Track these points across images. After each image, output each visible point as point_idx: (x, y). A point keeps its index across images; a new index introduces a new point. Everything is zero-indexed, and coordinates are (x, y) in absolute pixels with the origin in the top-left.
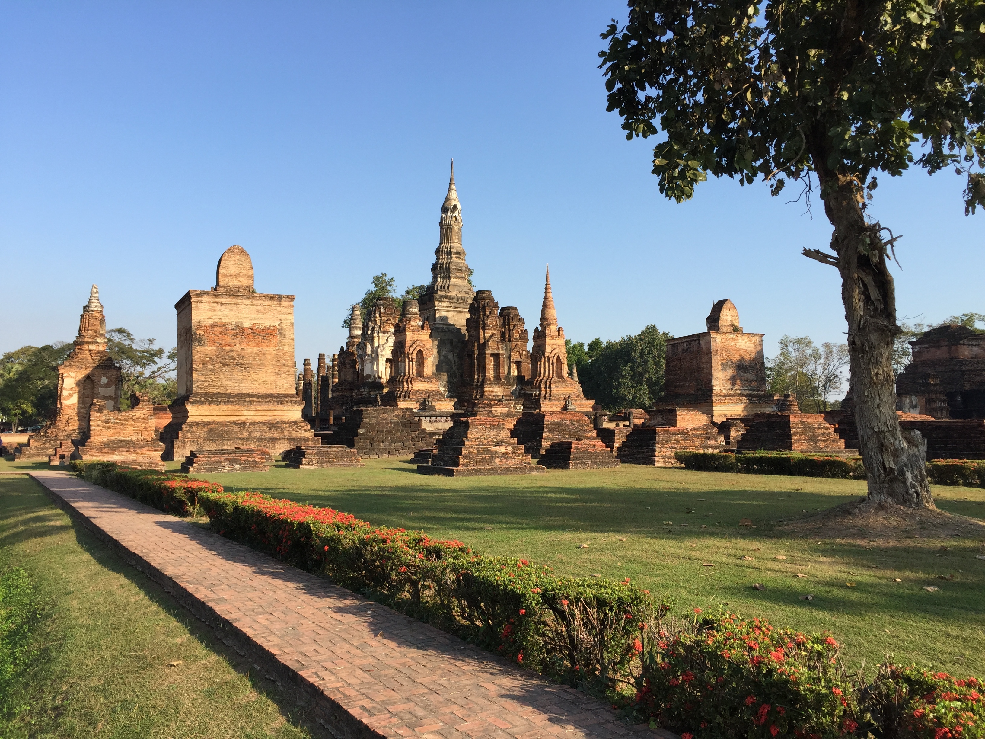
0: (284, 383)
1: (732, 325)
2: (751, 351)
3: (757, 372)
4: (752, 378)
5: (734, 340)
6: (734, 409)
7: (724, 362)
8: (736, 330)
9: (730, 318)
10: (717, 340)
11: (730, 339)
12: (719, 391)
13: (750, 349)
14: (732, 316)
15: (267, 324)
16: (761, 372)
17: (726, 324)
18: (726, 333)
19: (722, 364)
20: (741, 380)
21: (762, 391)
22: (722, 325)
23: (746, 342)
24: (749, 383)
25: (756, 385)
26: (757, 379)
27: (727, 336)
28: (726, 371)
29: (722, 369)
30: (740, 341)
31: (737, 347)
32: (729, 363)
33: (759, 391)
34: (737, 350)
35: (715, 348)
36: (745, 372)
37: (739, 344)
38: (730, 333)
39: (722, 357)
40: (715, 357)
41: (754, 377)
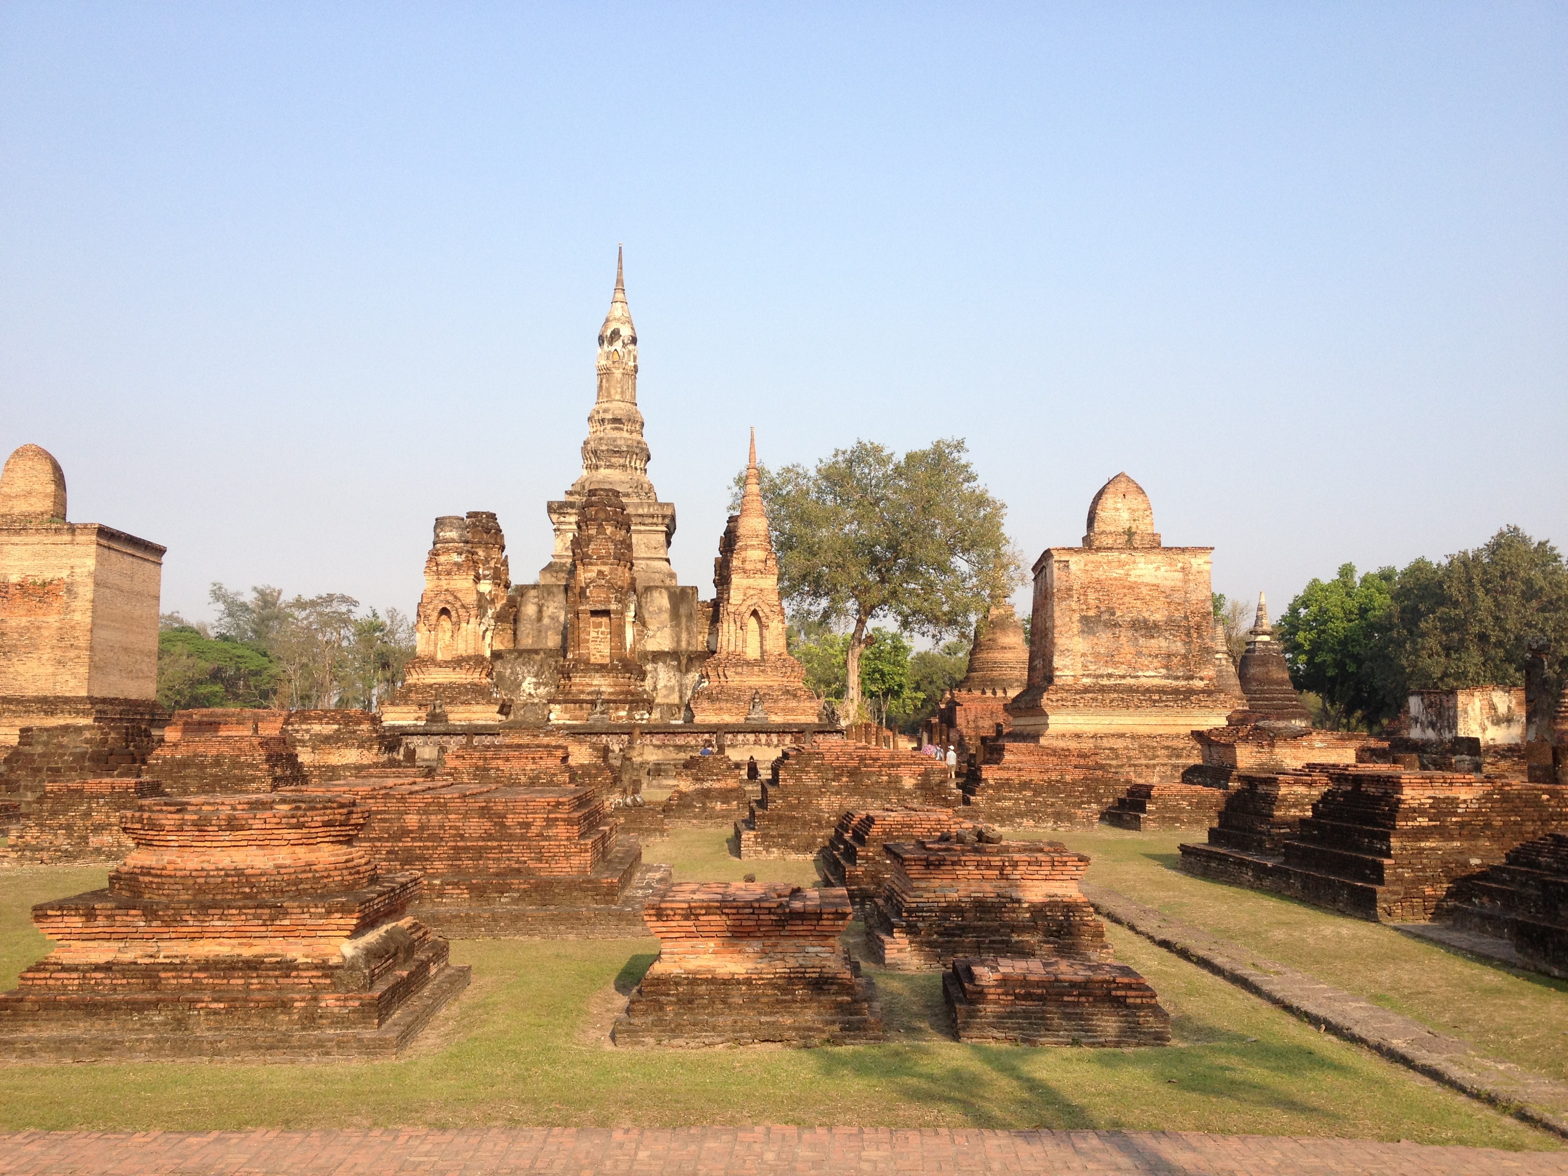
0: (68, 677)
1: (1133, 532)
2: (1172, 589)
3: (1188, 635)
5: (1122, 564)
6: (1106, 720)
7: (1091, 613)
8: (1137, 541)
9: (1125, 515)
10: (1073, 567)
11: (1109, 562)
12: (1070, 681)
13: (1169, 583)
14: (1132, 510)
15: (48, 576)
16: (1200, 636)
17: (1113, 529)
18: (1098, 549)
19: (1085, 620)
20: (1139, 654)
21: (1202, 679)
22: (1103, 532)
23: (1158, 568)
24: (1164, 662)
25: (1183, 665)
26: (1189, 651)
27: (1100, 556)
28: (1094, 634)
29: (1083, 632)
30: (1141, 565)
31: (1132, 579)
32: (1105, 617)
33: (1191, 678)
34: (1130, 588)
35: (1064, 585)
36: (1153, 637)
37: (1138, 572)
38: (1111, 549)
39: (1085, 603)
40: (1064, 605)
41: (1179, 647)
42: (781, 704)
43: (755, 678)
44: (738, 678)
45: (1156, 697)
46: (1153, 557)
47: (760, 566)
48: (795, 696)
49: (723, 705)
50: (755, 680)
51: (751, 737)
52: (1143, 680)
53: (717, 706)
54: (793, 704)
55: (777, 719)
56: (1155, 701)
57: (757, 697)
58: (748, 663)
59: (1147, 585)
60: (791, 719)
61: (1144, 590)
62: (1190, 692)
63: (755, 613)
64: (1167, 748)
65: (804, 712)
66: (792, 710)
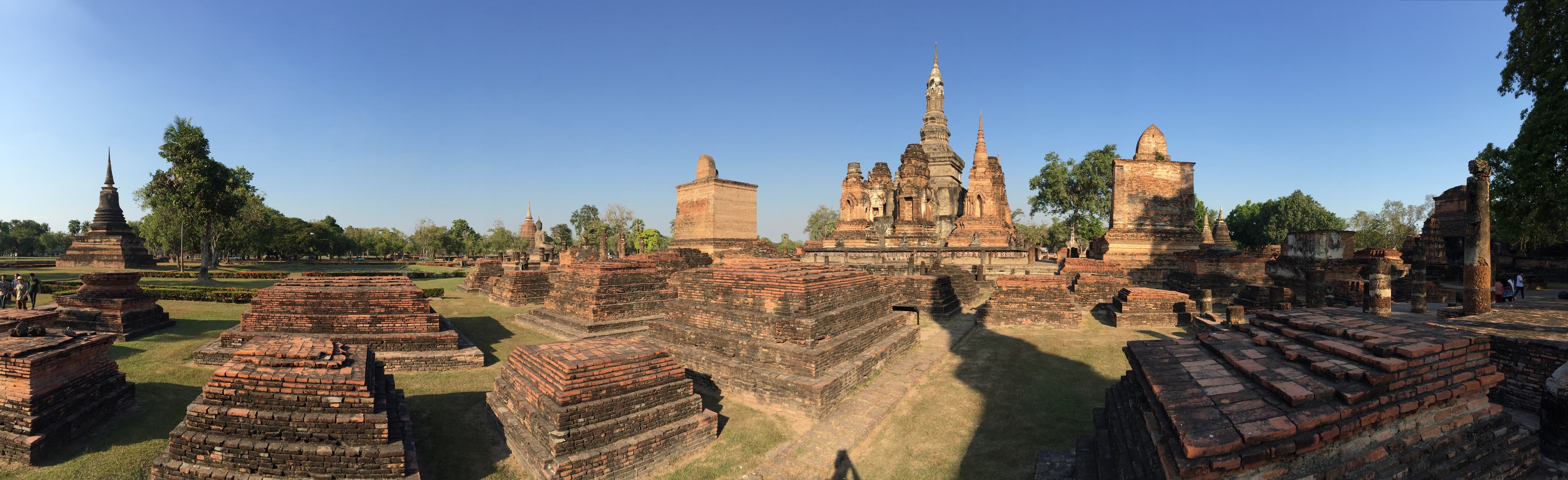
1: (1157, 154)
2: (1175, 182)
3: (1182, 205)
4: (1174, 211)
5: (1150, 169)
6: (1139, 246)
7: (1133, 193)
8: (1160, 158)
9: (1154, 146)
10: (1125, 169)
11: (1144, 168)
12: (1122, 226)
13: (1173, 179)
14: (1157, 143)
16: (1187, 206)
17: (1147, 152)
18: (1138, 161)
19: (1130, 196)
20: (1157, 214)
21: (1188, 227)
22: (1143, 154)
23: (1168, 172)
24: (1169, 218)
25: (1179, 220)
26: (1182, 213)
27: (1141, 165)
28: (1135, 203)
29: (1129, 202)
30: (1160, 170)
31: (1155, 176)
32: (1141, 195)
33: (1183, 226)
34: (1154, 181)
35: (1120, 178)
36: (1164, 206)
37: (1158, 173)
38: (1144, 161)
39: (1131, 187)
40: (1119, 188)
41: (1177, 211)
42: (987, 238)
43: (977, 226)
44: (969, 226)
45: (1164, 235)
46: (1165, 166)
47: (983, 175)
48: (995, 234)
49: (961, 238)
50: (977, 227)
51: (971, 253)
52: (1158, 227)
53: (958, 238)
54: (993, 238)
55: (985, 245)
56: (1163, 237)
57: (976, 235)
58: (974, 219)
59: (1163, 180)
60: (992, 245)
61: (1161, 183)
62: (1182, 233)
63: (979, 197)
64: (1168, 260)
65: (999, 242)
66: (993, 241)
